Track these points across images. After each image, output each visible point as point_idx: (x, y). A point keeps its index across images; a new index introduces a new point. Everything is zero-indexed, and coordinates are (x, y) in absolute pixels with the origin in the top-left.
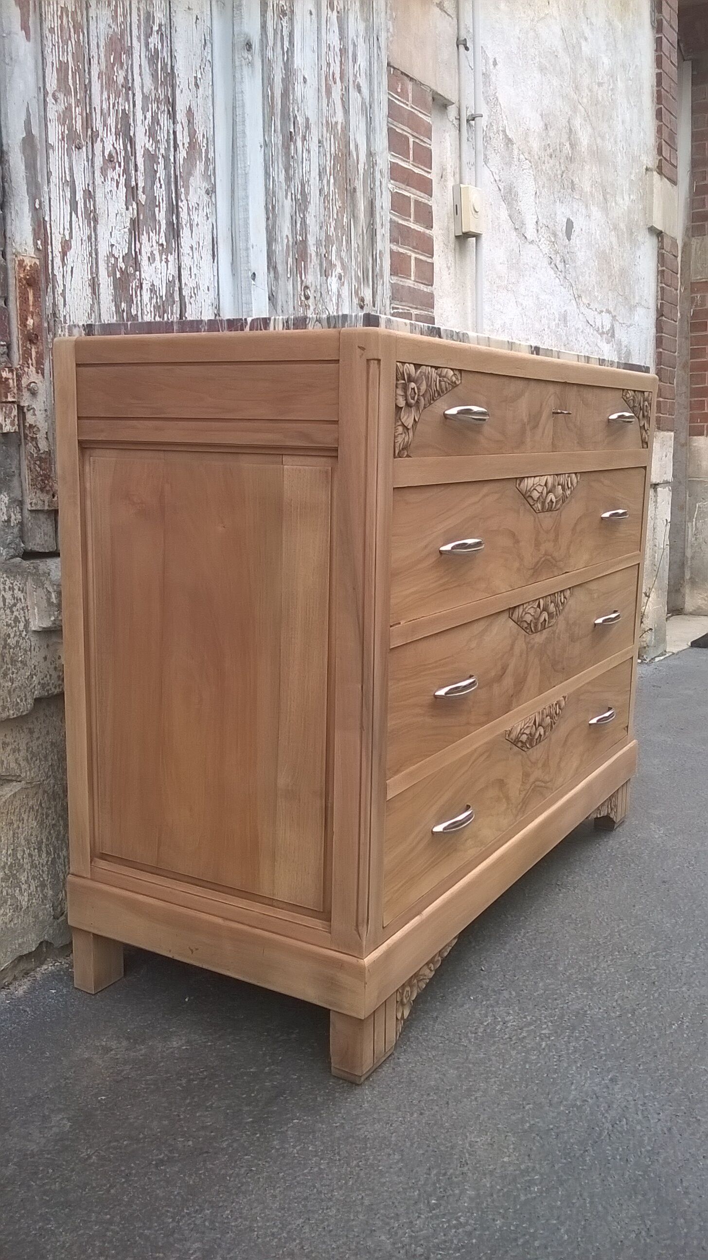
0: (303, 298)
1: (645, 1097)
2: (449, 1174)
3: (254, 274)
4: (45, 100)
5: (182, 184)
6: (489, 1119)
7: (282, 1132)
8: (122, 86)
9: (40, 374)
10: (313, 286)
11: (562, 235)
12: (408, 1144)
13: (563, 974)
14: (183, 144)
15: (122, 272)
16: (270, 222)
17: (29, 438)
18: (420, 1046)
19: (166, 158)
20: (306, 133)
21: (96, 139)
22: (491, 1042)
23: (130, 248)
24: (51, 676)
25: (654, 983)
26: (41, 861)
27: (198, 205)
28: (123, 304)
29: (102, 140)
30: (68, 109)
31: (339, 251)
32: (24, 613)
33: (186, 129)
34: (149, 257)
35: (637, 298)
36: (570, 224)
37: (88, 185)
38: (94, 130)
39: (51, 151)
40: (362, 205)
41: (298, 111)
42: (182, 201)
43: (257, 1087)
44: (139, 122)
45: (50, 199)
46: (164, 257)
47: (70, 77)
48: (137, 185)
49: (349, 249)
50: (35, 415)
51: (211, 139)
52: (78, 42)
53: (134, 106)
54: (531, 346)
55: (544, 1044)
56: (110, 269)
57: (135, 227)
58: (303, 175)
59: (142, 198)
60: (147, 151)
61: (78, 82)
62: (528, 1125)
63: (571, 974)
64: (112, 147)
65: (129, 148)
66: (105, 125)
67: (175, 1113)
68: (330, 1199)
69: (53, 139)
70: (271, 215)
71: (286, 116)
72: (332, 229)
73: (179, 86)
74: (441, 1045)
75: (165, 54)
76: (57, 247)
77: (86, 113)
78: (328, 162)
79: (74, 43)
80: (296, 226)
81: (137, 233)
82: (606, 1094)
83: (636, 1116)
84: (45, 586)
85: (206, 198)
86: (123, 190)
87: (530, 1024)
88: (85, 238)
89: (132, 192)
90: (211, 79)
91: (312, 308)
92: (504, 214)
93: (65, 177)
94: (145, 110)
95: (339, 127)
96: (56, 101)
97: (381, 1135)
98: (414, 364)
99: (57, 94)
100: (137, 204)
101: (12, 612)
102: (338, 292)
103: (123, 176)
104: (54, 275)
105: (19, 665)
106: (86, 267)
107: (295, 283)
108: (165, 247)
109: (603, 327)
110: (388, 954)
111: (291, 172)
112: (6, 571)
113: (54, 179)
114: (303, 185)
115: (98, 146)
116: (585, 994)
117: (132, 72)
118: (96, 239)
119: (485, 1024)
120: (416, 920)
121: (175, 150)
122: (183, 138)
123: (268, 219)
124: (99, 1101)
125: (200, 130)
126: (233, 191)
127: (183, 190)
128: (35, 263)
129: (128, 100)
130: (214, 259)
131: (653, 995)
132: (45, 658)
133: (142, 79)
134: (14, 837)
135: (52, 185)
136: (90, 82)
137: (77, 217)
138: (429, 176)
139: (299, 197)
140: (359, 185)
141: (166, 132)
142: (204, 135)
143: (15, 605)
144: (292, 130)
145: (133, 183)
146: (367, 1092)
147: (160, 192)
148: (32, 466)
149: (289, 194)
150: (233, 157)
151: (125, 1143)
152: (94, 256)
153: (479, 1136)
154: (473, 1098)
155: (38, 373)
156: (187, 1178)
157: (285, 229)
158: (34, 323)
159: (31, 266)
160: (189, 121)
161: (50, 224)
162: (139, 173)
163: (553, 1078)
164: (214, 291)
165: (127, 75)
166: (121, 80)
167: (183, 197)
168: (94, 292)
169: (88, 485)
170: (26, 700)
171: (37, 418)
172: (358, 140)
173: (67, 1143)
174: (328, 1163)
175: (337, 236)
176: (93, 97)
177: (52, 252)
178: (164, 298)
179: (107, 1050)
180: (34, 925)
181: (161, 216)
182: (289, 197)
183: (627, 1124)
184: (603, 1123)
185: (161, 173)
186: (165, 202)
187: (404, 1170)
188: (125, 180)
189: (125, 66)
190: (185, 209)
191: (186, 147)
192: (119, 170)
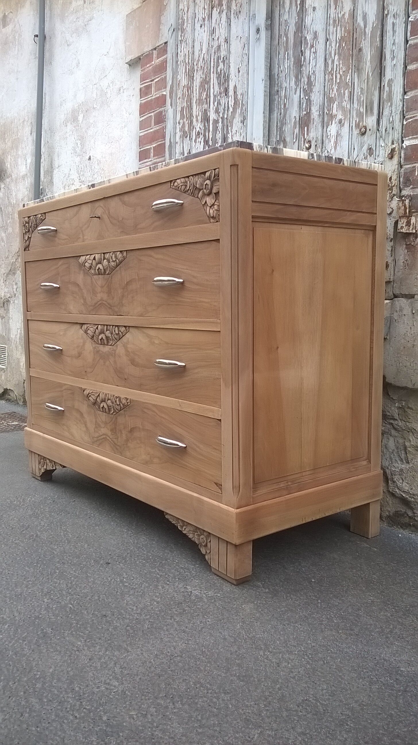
4: (176, 127)
19: (222, 118)
27: (236, 131)
29: (196, 128)
30: (183, 124)
31: (340, 103)
33: (233, 98)
37: (190, 149)
38: (193, 126)
39: (177, 145)
40: (368, 56)
41: (308, 33)
44: (211, 110)
47: (185, 111)
53: (210, 104)
58: (309, 72)
59: (211, 143)
60: (214, 120)
61: (188, 111)
64: (199, 128)
65: (207, 124)
66: (197, 121)
69: (177, 139)
85: (241, 125)
89: (207, 143)
94: (214, 102)
96: (179, 124)
98: (28, 217)
102: (339, 133)
103: (203, 138)
107: (299, 143)
111: (300, 75)
115: (194, 131)
122: (232, 103)
125: (239, 93)
127: (230, 128)
129: (207, 104)
133: (214, 89)
141: (223, 106)
142: (241, 94)
145: (208, 138)
147: (219, 136)
157: (294, 113)
160: (235, 93)
162: (210, 132)
166: (204, 97)
167: (230, 131)
175: (341, 94)
182: (298, 92)
189: (206, 90)
190: (230, 137)
191: (232, 106)
192: (201, 136)
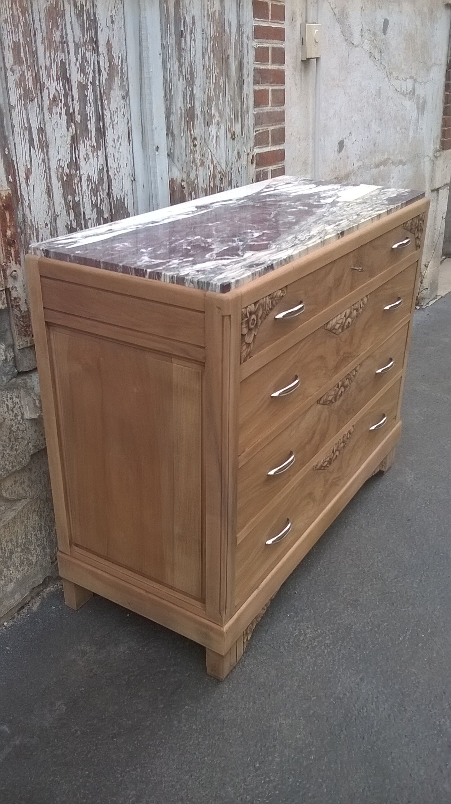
0: (192, 147)
1: (379, 692)
2: (267, 746)
3: (158, 147)
4: (5, 75)
5: (105, 98)
6: (291, 707)
7: (179, 715)
8: (59, 43)
9: (18, 265)
10: (200, 136)
11: (379, 33)
12: (246, 724)
13: (342, 596)
14: (105, 69)
15: (67, 175)
16: (168, 102)
17: (14, 307)
18: (257, 651)
19: (93, 84)
20: (192, 28)
21: (44, 89)
22: (297, 649)
23: (72, 157)
24: (39, 440)
25: (393, 604)
26: (42, 536)
27: (117, 108)
28: (69, 197)
29: (48, 88)
30: (23, 75)
31: (217, 104)
32: (21, 410)
33: (106, 57)
34: (85, 158)
35: (433, 60)
36: (386, 22)
37: (40, 124)
38: (42, 83)
39: (13, 111)
40: (233, 65)
41: (186, 13)
42: (106, 110)
43: (166, 682)
44: (73, 65)
45: (15, 144)
46: (95, 154)
47: (22, 51)
48: (74, 110)
49: (224, 101)
50: (17, 291)
51: (124, 58)
52: (25, 23)
53: (69, 53)
54: (338, 234)
55: (326, 651)
56: (59, 176)
57: (75, 141)
58: (191, 60)
59: (78, 118)
60: (80, 84)
61: (28, 52)
62: (312, 712)
63: (346, 597)
64: (55, 90)
65: (67, 86)
66: (49, 76)
67: (122, 701)
68: (203, 763)
69: (13, 101)
70: (168, 97)
71: (177, 20)
72: (213, 90)
73: (100, 27)
74: (268, 651)
75: (88, 6)
76: (22, 175)
77: (35, 73)
78: (209, 44)
79: (22, 24)
80: (186, 98)
81: (76, 145)
82: (357, 690)
83: (372, 706)
84: (32, 396)
85: (122, 102)
86: (64, 117)
87: (320, 636)
88: (41, 162)
89: (70, 117)
90: (122, 14)
91: (198, 152)
92: (337, 31)
93: (24, 124)
94: (76, 54)
95: (217, 14)
96: (13, 72)
97: (232, 718)
98: (254, 303)
99: (14, 67)
100: (75, 124)
101: (13, 412)
102: (217, 133)
103: (64, 108)
104: (22, 195)
105: (20, 440)
106: (43, 182)
107: (186, 140)
108: (96, 147)
109: (407, 90)
110: (237, 620)
111: (183, 60)
112: (7, 390)
113: (17, 129)
114: (191, 67)
115: (45, 93)
116: (353, 612)
117: (66, 29)
118: (48, 159)
119: (294, 635)
120: (256, 592)
121: (99, 75)
122: (104, 65)
123: (166, 100)
124: (81, 692)
125: (116, 54)
126: (141, 90)
127: (106, 102)
128: (9, 193)
129: (64, 52)
130: (129, 143)
131: (392, 613)
132: (35, 431)
133: (73, 32)
134: (25, 528)
135: (16, 134)
136: (36, 48)
137: (34, 149)
138: (282, 26)
139: (188, 76)
140: (231, 52)
141: (92, 65)
142: (119, 57)
143: (14, 407)
144: (182, 29)
145: (71, 110)
146: (226, 686)
147: (90, 110)
148: (18, 323)
149: (181, 77)
150: (140, 66)
151: (95, 722)
152: (48, 171)
153: (285, 720)
154: (284, 691)
155: (16, 264)
156: (128, 747)
157: (179, 103)
158: (11, 233)
159: (6, 196)
160: (108, 51)
161: (17, 162)
162: (75, 101)
163: (329, 678)
164: (131, 165)
165: (62, 34)
166: (58, 39)
167: (106, 107)
168: (49, 196)
169: (53, 347)
170: (26, 458)
171: (18, 292)
172: (230, 19)
173: (64, 721)
174: (203, 738)
175: (216, 95)
176: (39, 59)
177: (19, 180)
178: (97, 182)
179: (84, 653)
180: (41, 570)
181: (92, 127)
182: (181, 79)
183: (366, 712)
184: (353, 711)
185: (90, 95)
186: (94, 115)
187: (243, 743)
188: (66, 110)
189: (60, 27)
190: (108, 115)
191: (107, 70)
192: (61, 105)
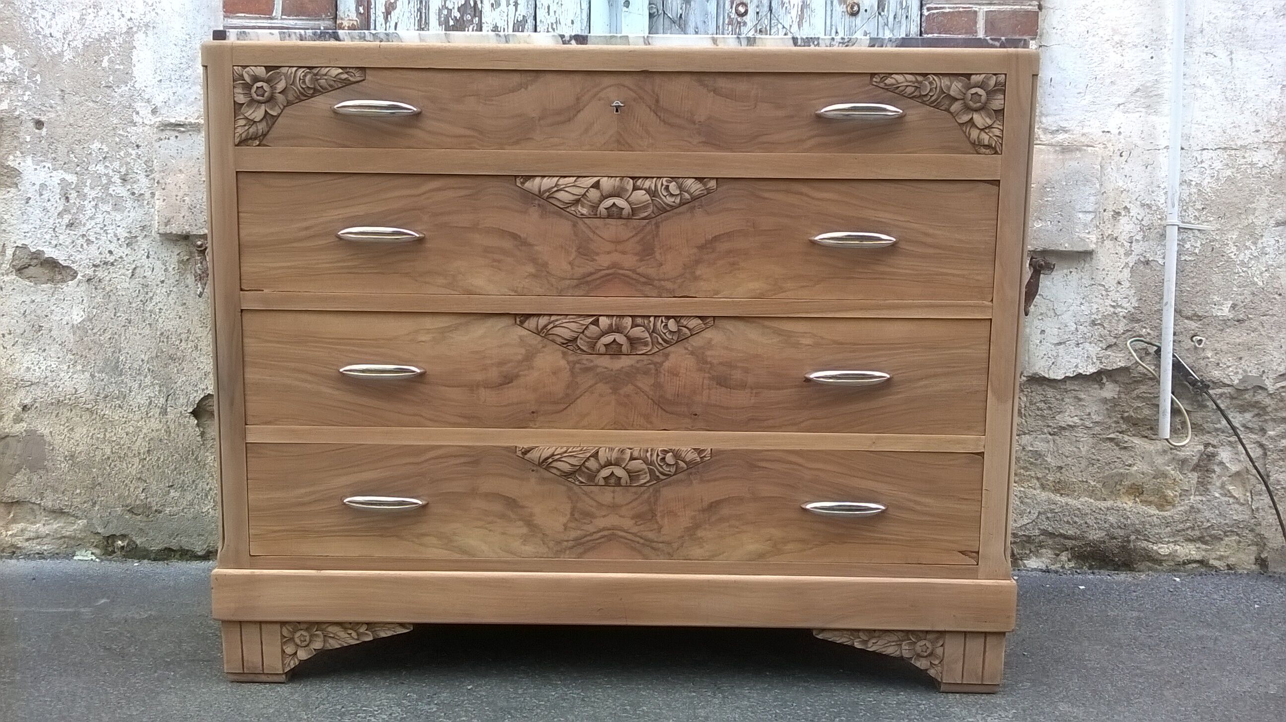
54: (562, 36)
56: (443, 19)
76: (380, 10)
98: (265, 67)
106: (414, 19)
128: (353, 24)
152: (423, 10)
177: (375, 14)
